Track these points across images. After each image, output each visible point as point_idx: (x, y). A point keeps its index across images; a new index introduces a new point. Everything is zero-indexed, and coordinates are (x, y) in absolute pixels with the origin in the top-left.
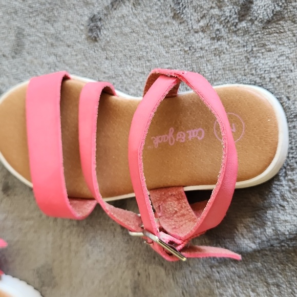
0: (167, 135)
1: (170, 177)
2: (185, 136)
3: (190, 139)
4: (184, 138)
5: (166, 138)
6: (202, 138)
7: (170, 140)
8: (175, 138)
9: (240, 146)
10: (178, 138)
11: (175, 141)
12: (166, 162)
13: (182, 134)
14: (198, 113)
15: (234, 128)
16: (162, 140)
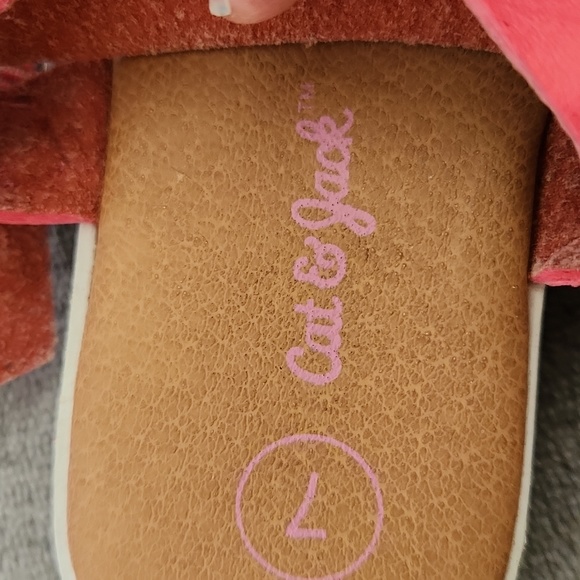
0: (344, 193)
1: (145, 172)
2: (322, 284)
3: (299, 308)
4: (313, 277)
5: (328, 186)
6: (293, 366)
7: (322, 205)
8: (322, 235)
9: (216, 543)
10: (320, 249)
11: (309, 233)
12: (218, 168)
13: (333, 274)
14: (417, 379)
15: (304, 533)
16: (325, 163)
